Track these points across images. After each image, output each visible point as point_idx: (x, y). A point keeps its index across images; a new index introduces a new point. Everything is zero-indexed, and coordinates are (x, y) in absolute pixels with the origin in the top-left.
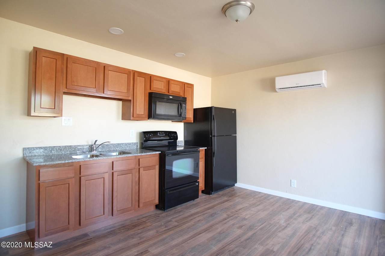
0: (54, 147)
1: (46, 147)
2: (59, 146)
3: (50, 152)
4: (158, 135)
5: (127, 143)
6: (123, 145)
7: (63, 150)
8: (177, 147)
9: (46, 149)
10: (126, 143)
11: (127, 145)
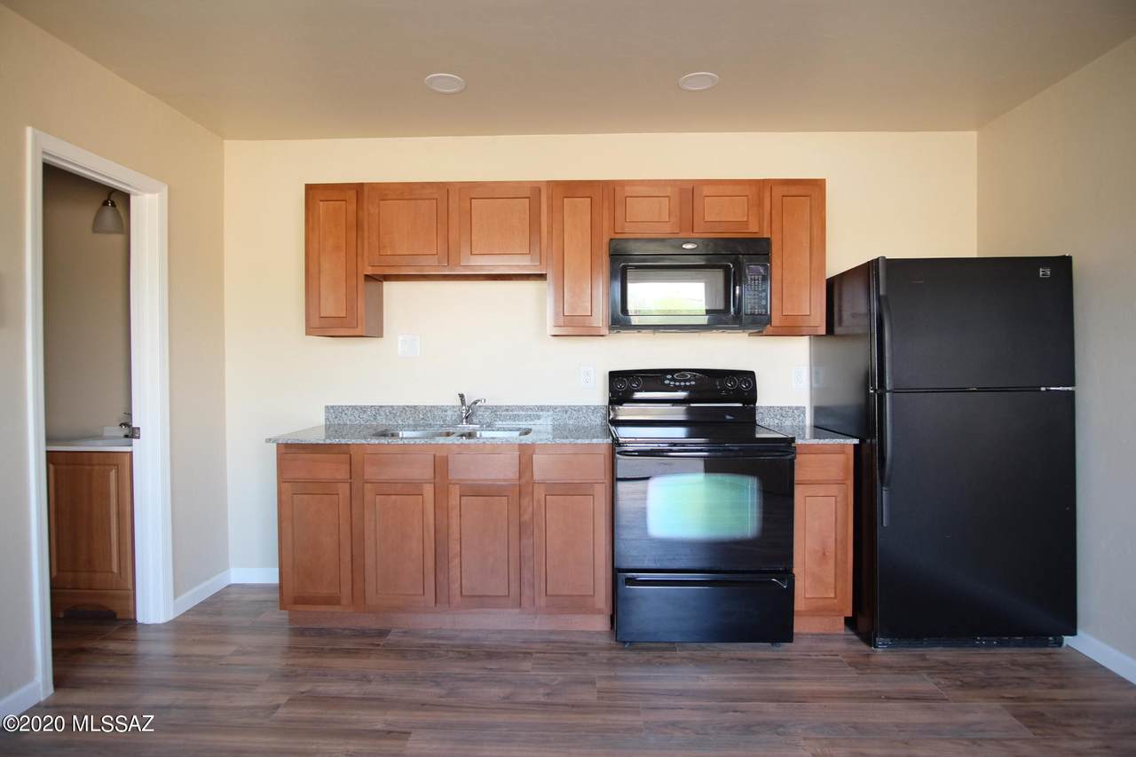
0: (381, 407)
1: (365, 407)
2: (392, 406)
3: (372, 419)
4: (667, 382)
5: (569, 406)
6: (557, 410)
7: (400, 416)
8: (758, 428)
9: (365, 412)
10: (564, 407)
11: (569, 413)
